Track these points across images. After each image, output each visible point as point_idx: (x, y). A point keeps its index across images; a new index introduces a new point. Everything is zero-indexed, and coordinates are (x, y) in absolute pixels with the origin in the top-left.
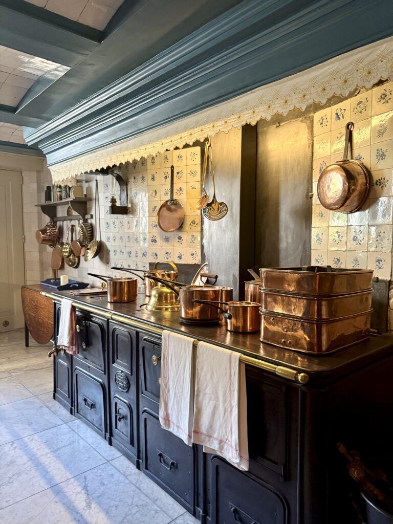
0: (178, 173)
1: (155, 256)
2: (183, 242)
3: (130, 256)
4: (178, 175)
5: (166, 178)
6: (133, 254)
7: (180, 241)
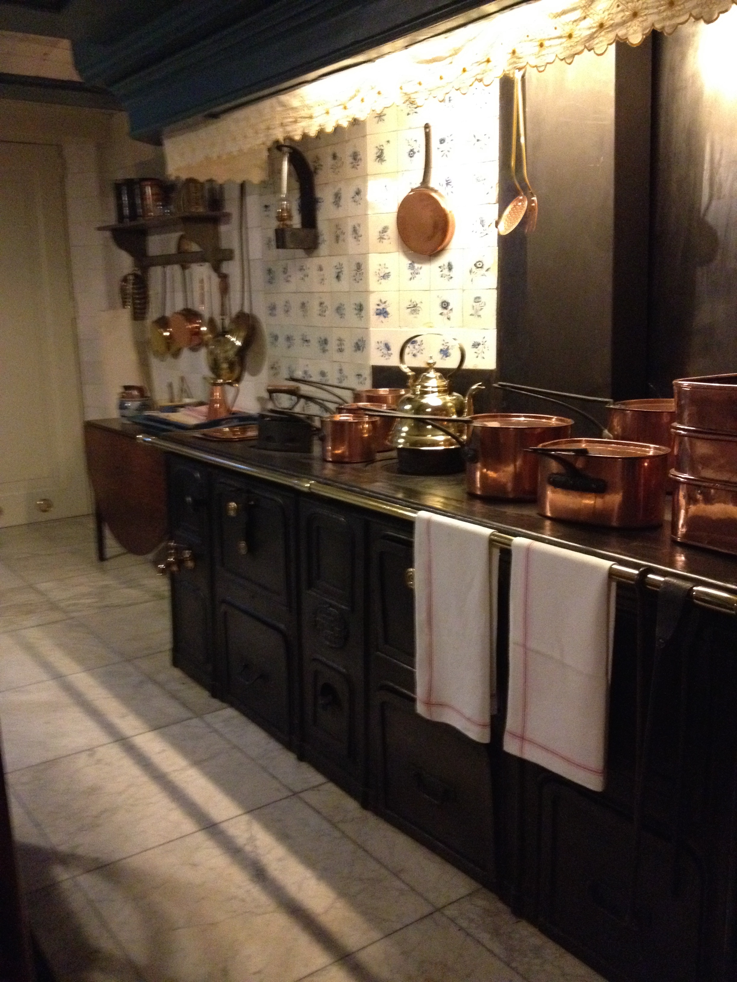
0: (442, 141)
1: (385, 351)
2: (451, 315)
3: (324, 351)
4: (442, 146)
5: (412, 153)
6: (333, 345)
7: (445, 311)
